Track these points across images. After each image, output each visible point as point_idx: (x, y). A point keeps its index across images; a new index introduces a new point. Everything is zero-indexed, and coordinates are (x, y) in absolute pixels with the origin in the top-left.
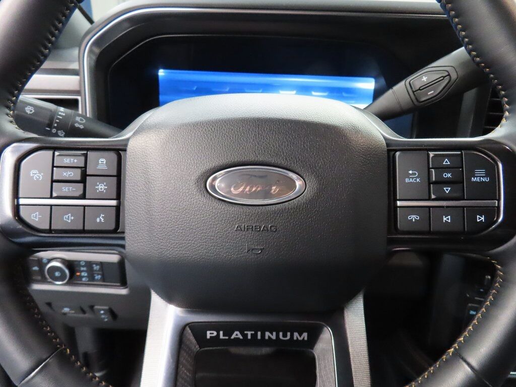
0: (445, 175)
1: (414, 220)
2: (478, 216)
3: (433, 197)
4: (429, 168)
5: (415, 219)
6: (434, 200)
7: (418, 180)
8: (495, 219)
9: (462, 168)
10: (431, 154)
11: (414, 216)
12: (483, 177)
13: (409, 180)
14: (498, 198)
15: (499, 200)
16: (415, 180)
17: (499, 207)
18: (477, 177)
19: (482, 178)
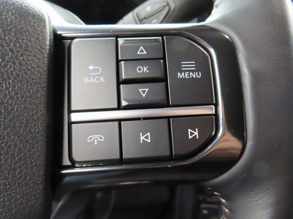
0: (140, 69)
1: (96, 143)
2: (189, 130)
3: (124, 103)
4: (118, 62)
5: (98, 141)
6: (126, 108)
7: (102, 79)
8: (213, 133)
9: (164, 59)
10: (121, 41)
11: (97, 136)
12: (193, 71)
13: (89, 80)
14: (214, 102)
15: (216, 105)
16: (98, 79)
17: (216, 115)
18: (185, 71)
19: (191, 73)
